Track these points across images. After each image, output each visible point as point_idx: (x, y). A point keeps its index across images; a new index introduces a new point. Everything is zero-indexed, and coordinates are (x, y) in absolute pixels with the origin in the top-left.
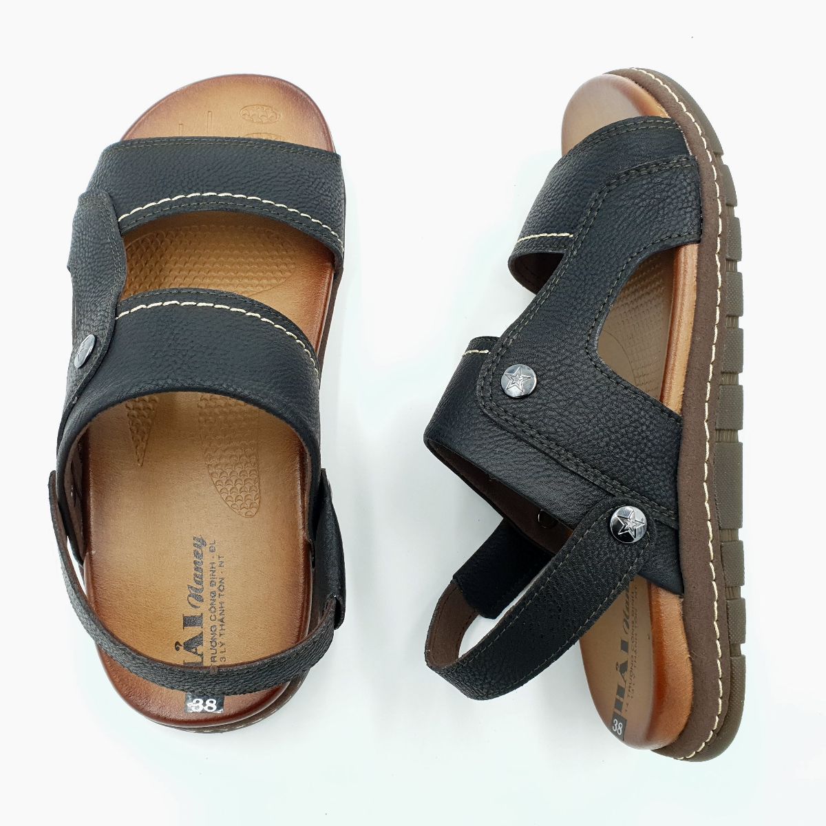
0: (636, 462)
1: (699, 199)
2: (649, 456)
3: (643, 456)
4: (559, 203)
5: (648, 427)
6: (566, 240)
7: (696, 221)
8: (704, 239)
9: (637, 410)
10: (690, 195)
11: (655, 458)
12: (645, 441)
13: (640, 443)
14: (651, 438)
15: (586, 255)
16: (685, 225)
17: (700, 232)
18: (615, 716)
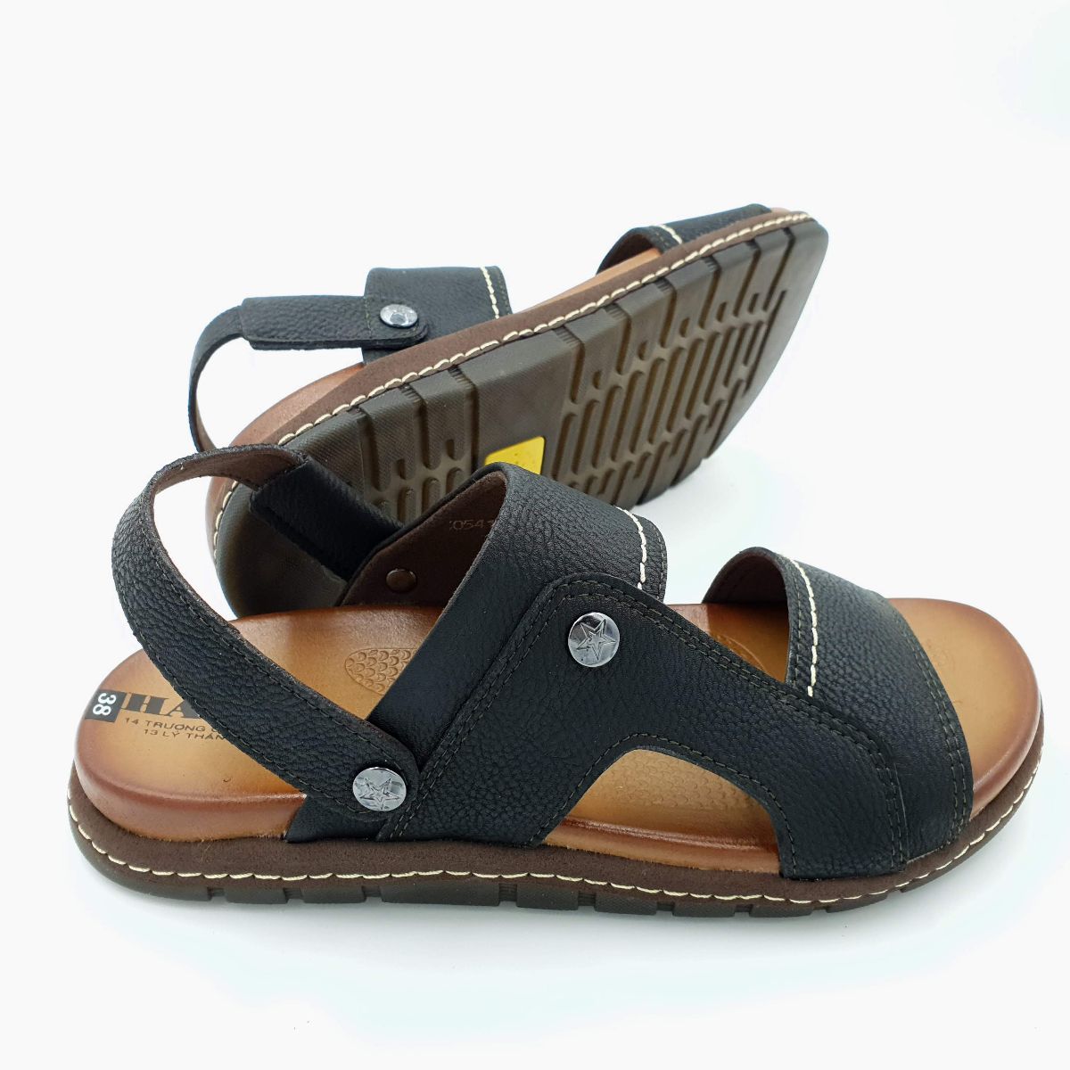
0: (470, 797)
1: (842, 877)
2: (478, 813)
3: (479, 807)
4: (860, 665)
5: (520, 814)
6: (805, 681)
7: (811, 874)
8: (785, 883)
9: (545, 801)
10: (851, 867)
11: (476, 820)
12: (500, 810)
13: (496, 803)
14: (504, 816)
15: (780, 718)
16: (808, 863)
17: (795, 879)
18: (121, 697)
